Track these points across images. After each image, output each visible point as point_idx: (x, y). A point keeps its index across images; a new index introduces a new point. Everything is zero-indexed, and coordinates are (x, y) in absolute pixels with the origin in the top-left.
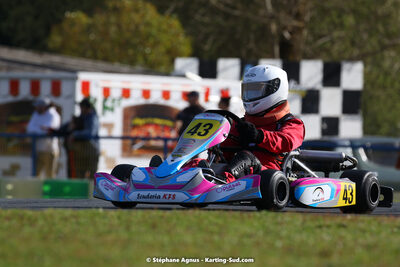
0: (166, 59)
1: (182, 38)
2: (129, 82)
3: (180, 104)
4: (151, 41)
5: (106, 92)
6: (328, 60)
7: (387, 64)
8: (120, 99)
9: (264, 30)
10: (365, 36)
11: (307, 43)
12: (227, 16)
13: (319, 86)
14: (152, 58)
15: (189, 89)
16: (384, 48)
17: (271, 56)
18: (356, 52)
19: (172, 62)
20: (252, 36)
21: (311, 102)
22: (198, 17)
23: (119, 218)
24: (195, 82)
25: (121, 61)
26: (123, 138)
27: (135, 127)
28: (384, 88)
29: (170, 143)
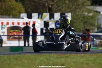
0: (18, 14)
1: (22, 8)
2: (8, 21)
3: (23, 26)
4: (14, 9)
5: (2, 23)
6: (61, 12)
7: (77, 13)
8: (6, 25)
9: (44, 5)
10: (71, 6)
11: (56, 8)
14: (15, 14)
15: (25, 22)
16: (76, 9)
17: (46, 12)
18: (69, 10)
19: (20, 15)
20: (41, 7)
22: (26, 2)
23: (7, 57)
24: (26, 20)
25: (6, 15)
26: (7, 36)
27: (10, 32)
28: (77, 19)
29: (20, 36)
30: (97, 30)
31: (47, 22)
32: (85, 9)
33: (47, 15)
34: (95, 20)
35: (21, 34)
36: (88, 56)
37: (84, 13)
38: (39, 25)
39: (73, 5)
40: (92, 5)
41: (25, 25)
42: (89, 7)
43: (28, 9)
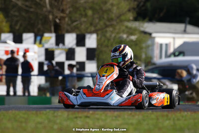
1: (4, 24)
3: (4, 57)
6: (78, 33)
7: (108, 35)
9: (46, 18)
10: (97, 21)
11: (68, 25)
12: (27, 12)
13: (74, 47)
15: (10, 49)
16: (107, 26)
17: (50, 32)
18: (93, 29)
20: (40, 22)
21: (70, 54)
22: (12, 12)
24: (12, 46)
28: (107, 46)
30: (145, 66)
31: (50, 50)
32: (123, 28)
33: (51, 37)
34: (141, 48)
36: (126, 117)
37: (121, 35)
38: (36, 56)
39: (100, 19)
40: (136, 19)
41: (9, 56)
42: (130, 24)
43: (16, 24)
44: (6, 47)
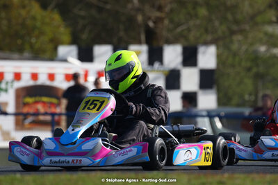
0: (50, 46)
1: (62, 29)
2: (19, 67)
3: (63, 84)
4: (36, 32)
6: (186, 44)
7: (235, 47)
9: (131, 20)
10: (217, 23)
11: (169, 30)
12: (100, 10)
13: (180, 67)
14: (37, 46)
15: (71, 72)
16: (232, 33)
17: (139, 43)
18: (209, 38)
19: (55, 49)
20: (122, 27)
21: (173, 79)
22: (76, 11)
24: (75, 65)
25: (11, 50)
26: (16, 114)
27: (25, 104)
28: (233, 66)
29: (56, 118)
32: (261, 35)
35: (58, 110)
39: (222, 20)
41: (72, 83)
44: (66, 68)
